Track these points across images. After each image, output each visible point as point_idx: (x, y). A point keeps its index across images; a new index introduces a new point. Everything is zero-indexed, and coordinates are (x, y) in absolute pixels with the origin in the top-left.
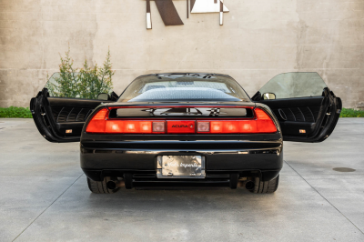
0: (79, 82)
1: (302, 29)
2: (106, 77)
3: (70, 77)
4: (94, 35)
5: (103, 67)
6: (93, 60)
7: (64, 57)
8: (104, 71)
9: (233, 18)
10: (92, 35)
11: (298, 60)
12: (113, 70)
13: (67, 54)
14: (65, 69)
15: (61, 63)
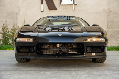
0: (11, 34)
1: (109, 12)
3: (6, 31)
4: (18, 14)
6: (17, 25)
7: (4, 23)
9: (79, 7)
10: (17, 14)
11: (107, 25)
13: (6, 22)
14: (4, 28)
15: (3, 26)
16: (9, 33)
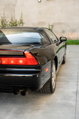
2: (21, 25)
3: (5, 25)
4: (15, 5)
5: (19, 20)
6: (15, 17)
7: (2, 15)
8: (20, 22)
10: (14, 5)
12: (24, 22)
13: (4, 14)
14: (3, 21)
15: (1, 19)
16: (8, 26)
